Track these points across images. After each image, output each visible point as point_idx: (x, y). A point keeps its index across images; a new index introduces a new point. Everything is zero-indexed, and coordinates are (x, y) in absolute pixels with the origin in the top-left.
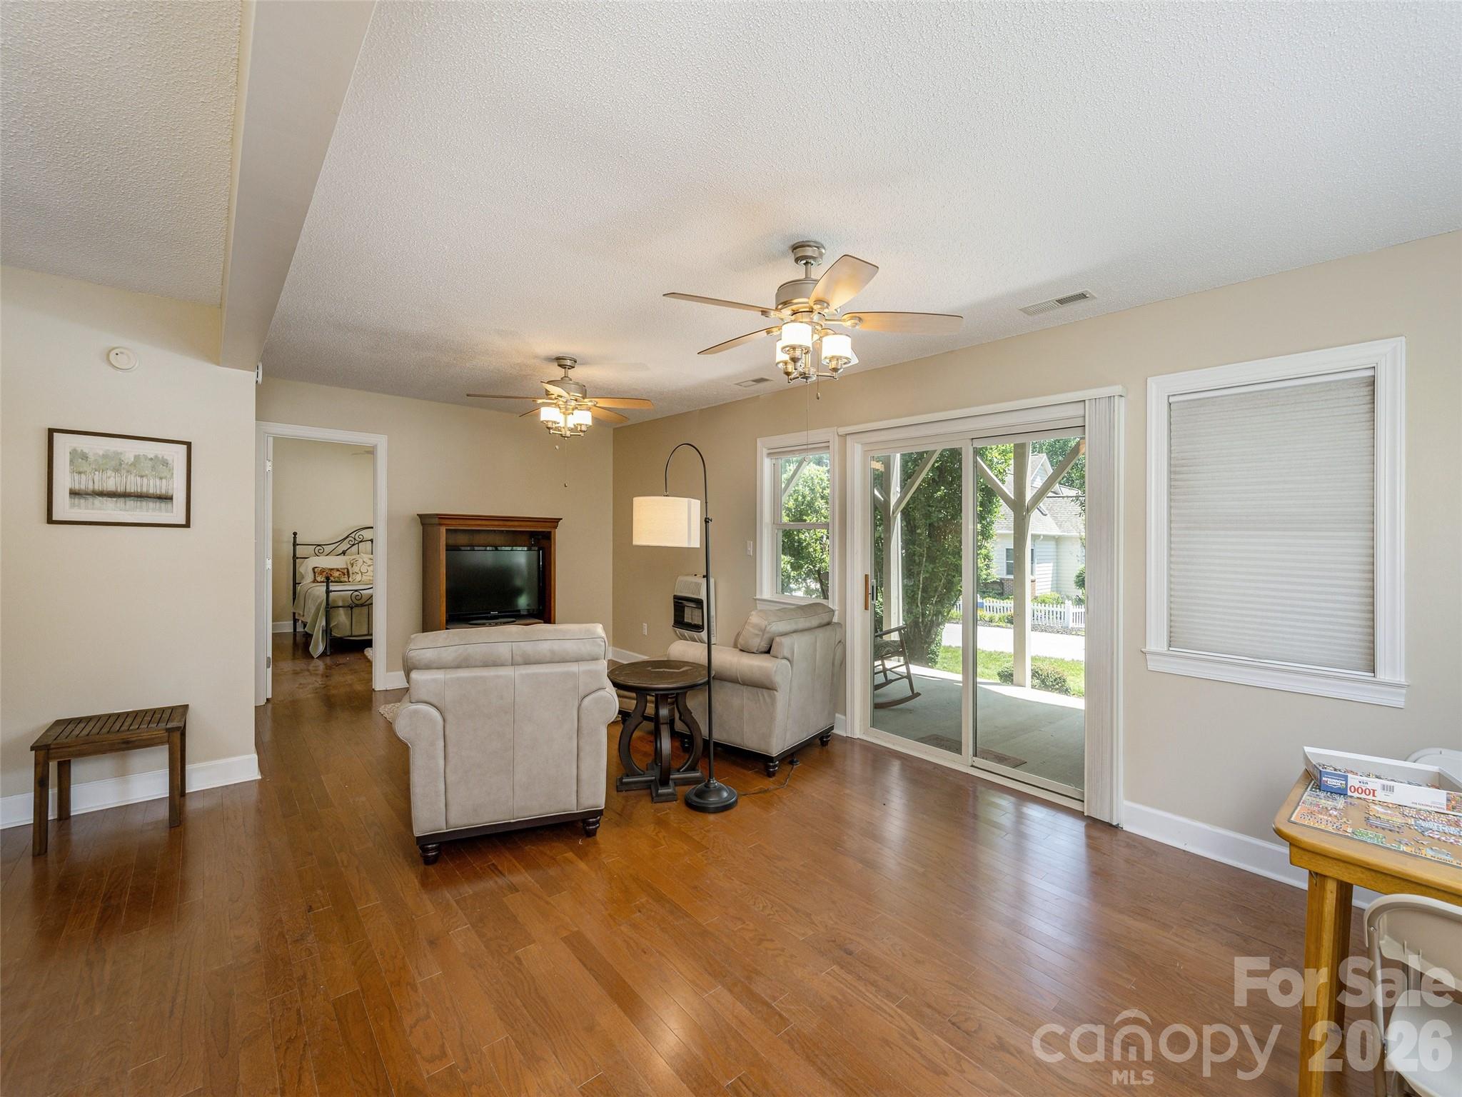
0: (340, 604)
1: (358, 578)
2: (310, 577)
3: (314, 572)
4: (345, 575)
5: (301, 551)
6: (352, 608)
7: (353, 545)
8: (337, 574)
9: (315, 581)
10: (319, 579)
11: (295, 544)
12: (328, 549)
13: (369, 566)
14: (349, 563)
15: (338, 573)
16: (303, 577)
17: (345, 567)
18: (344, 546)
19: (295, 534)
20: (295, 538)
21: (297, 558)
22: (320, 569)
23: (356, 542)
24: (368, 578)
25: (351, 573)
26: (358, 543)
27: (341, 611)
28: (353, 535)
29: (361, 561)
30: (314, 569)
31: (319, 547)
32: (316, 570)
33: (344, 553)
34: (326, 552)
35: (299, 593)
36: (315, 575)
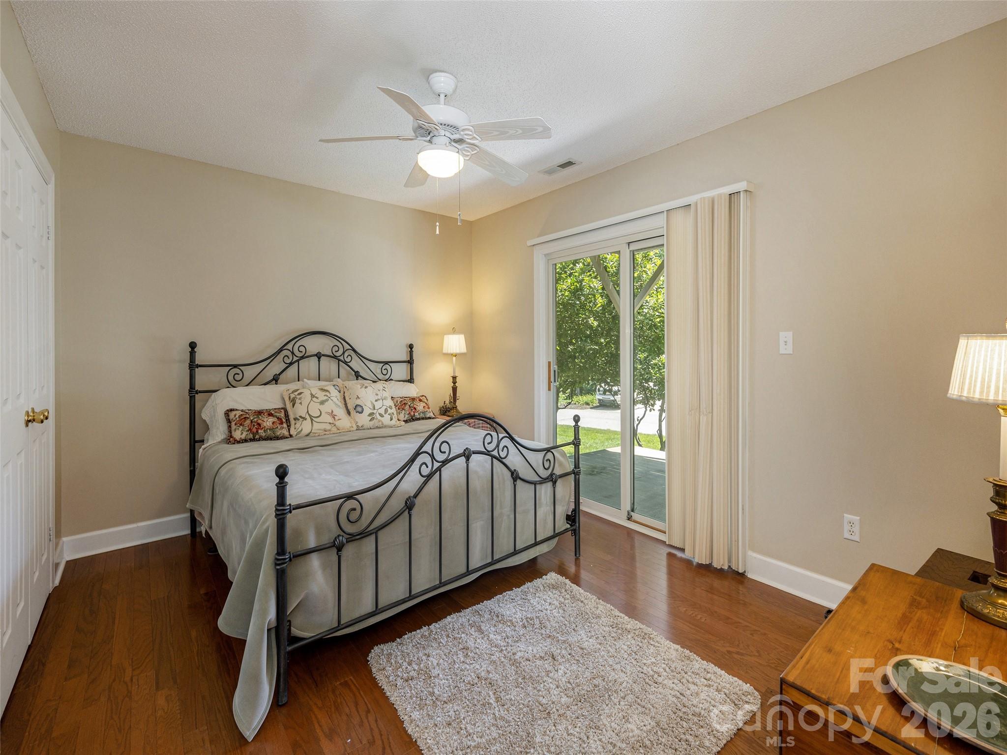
0: (312, 543)
1: (306, 427)
2: (218, 432)
3: (229, 421)
4: (282, 423)
5: (203, 379)
6: (339, 549)
7: (291, 364)
8: (268, 422)
9: (230, 440)
10: (237, 435)
11: (193, 366)
12: (250, 373)
13: (322, 403)
14: (287, 399)
15: (271, 419)
16: (207, 428)
17: (280, 405)
18: (276, 367)
19: (193, 345)
20: (192, 353)
21: (197, 392)
22: (238, 413)
23: (295, 359)
24: (323, 426)
25: (291, 417)
26: (298, 361)
27: (315, 562)
28: (290, 346)
29: (307, 393)
30: (227, 413)
31: (236, 370)
32: (232, 415)
33: (276, 380)
34: (247, 379)
35: (202, 465)
36: (230, 427)
